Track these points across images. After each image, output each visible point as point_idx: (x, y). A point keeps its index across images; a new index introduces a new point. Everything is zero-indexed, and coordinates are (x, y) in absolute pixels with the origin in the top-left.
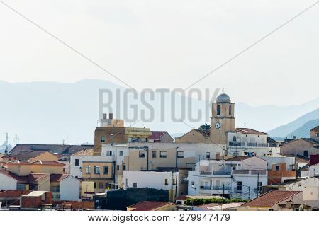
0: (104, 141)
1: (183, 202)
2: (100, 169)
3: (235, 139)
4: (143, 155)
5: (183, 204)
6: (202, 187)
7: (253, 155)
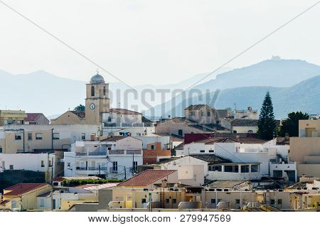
1: (59, 183)
3: (110, 120)
4: (19, 138)
5: (59, 186)
6: (78, 168)
7: (128, 135)
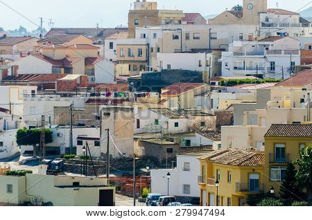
0: (137, 24)
1: (217, 83)
2: (135, 52)
3: (267, 20)
4: (176, 37)
5: (217, 85)
6: (235, 68)
7: (285, 35)
